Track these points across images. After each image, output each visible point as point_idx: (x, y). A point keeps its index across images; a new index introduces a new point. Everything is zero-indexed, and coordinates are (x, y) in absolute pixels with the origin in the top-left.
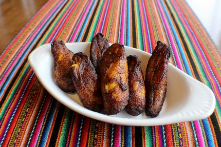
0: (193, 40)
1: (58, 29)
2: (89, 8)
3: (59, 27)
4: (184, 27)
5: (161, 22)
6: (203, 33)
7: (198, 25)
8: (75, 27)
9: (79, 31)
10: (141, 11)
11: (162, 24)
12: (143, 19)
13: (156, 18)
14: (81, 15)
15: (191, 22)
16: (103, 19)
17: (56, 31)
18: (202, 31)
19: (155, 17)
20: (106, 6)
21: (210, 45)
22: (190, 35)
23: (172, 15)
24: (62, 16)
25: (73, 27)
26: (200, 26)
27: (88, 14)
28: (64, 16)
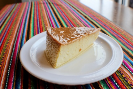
0: (107, 29)
1: (4, 35)
2: (24, 19)
3: (4, 33)
4: (97, 22)
5: (80, 21)
6: (111, 24)
7: (106, 20)
8: (17, 32)
9: (21, 34)
10: (63, 17)
11: (82, 23)
12: (67, 21)
13: (76, 20)
14: (19, 24)
15: (100, 19)
16: (37, 25)
17: (3, 36)
18: (110, 23)
19: (74, 19)
20: (37, 17)
21: (120, 30)
22: (103, 26)
23: (86, 17)
24: (5, 26)
25: (16, 32)
26: (108, 21)
27: (25, 23)
28: (7, 26)
